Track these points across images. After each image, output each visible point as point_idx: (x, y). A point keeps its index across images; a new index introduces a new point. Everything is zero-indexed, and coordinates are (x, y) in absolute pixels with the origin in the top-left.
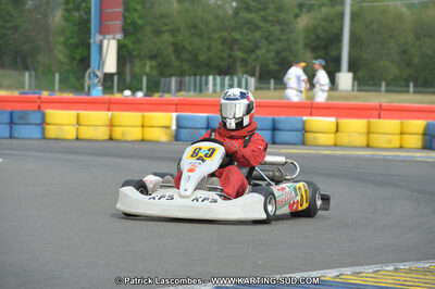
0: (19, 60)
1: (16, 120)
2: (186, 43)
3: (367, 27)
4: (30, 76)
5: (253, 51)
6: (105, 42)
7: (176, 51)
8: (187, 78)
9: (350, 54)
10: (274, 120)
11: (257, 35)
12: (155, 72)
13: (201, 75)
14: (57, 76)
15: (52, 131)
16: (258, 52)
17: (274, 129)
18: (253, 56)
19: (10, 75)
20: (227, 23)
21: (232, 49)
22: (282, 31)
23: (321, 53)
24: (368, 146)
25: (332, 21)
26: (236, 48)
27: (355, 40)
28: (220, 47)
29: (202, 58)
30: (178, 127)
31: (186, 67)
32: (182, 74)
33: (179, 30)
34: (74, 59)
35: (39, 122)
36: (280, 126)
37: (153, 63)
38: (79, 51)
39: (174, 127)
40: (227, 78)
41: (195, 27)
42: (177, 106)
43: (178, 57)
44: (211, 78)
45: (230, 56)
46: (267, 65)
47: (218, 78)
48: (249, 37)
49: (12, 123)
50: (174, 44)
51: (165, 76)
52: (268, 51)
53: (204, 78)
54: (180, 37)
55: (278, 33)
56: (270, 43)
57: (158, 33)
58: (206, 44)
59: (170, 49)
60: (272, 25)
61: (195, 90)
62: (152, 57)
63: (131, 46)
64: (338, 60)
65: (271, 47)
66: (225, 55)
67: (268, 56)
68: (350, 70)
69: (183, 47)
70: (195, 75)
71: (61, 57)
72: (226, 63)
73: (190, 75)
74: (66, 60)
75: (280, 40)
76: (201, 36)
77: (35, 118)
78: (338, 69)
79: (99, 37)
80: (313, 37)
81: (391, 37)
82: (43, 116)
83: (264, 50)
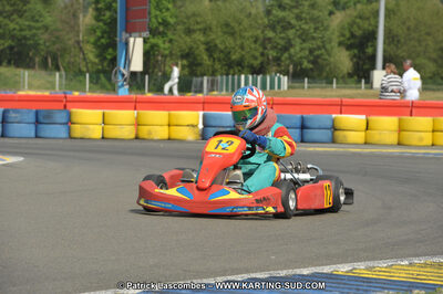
0: (50, 61)
1: (41, 119)
2: (218, 42)
3: (404, 23)
4: (60, 76)
5: (286, 49)
6: (132, 40)
7: (207, 50)
8: (219, 77)
9: (385, 51)
10: (302, 117)
11: (291, 33)
12: (186, 72)
13: (233, 75)
14: (88, 75)
15: (78, 131)
16: (292, 50)
17: (303, 127)
18: (286, 55)
19: (39, 75)
20: (260, 22)
21: (265, 48)
22: (316, 29)
23: (356, 51)
24: (399, 144)
25: (368, 19)
26: (269, 46)
27: (391, 37)
28: (253, 46)
29: (234, 57)
30: (205, 125)
31: (218, 66)
32: (213, 74)
33: (210, 29)
34: (105, 58)
35: (64, 121)
36: (308, 124)
37: (185, 62)
38: (110, 50)
39: (201, 126)
40: (259, 78)
41: (227, 25)
42: (204, 105)
43: (210, 56)
44: (243, 77)
45: (262, 54)
46: (301, 64)
47: (250, 77)
48: (282, 35)
49: (37, 122)
50: (206, 43)
51: (196, 76)
52: (302, 49)
53: (236, 77)
54: (213, 36)
55: (312, 31)
56: (304, 41)
57: (189, 32)
58: (239, 42)
59: (202, 47)
60: (306, 23)
61: (227, 90)
62: (183, 57)
63: (162, 45)
64: (373, 58)
65: (305, 45)
66: (257, 54)
67: (302, 54)
68: (384, 68)
69: (216, 45)
70: (227, 75)
71: (91, 57)
72: (259, 62)
73: (222, 75)
74: (97, 61)
75: (314, 38)
76: (233, 34)
77: (60, 117)
78: (373, 67)
79: (124, 35)
80: (348, 35)
81: (428, 34)
82: (69, 115)
83: (298, 48)
